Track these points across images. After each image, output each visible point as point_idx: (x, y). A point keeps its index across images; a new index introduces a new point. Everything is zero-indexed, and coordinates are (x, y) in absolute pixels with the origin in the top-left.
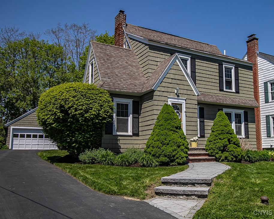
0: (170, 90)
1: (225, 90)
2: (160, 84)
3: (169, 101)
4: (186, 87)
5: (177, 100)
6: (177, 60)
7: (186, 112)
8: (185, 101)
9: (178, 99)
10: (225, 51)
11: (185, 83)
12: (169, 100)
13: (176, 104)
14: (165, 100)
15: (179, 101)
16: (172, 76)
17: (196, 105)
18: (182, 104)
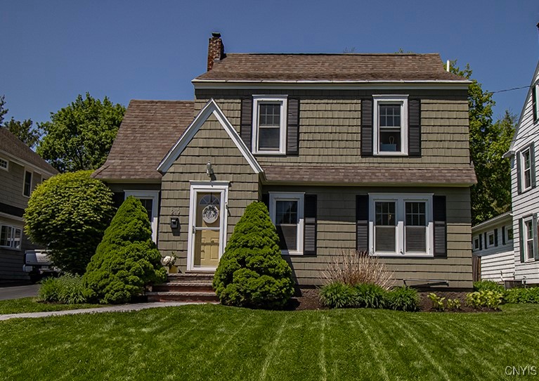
0: (195, 168)
1: (375, 153)
2: (176, 160)
3: (192, 189)
4: (233, 160)
5: (210, 187)
6: (215, 112)
7: (228, 208)
8: (227, 187)
9: (212, 185)
10: (448, 62)
11: (231, 152)
12: (193, 187)
13: (211, 193)
14: (183, 188)
15: (214, 187)
16: (201, 143)
17: (254, 191)
18: (220, 193)
